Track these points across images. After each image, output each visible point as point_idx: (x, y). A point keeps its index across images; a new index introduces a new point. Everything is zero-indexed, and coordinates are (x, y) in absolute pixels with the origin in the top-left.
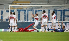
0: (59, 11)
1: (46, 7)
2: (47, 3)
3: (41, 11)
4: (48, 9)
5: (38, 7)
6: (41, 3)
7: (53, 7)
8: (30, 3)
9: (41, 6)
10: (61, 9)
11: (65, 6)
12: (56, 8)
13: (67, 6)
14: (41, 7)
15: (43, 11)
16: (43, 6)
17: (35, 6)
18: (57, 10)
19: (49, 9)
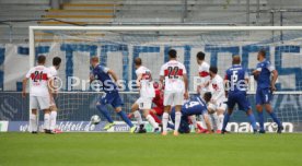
0: (224, 50)
1: (176, 35)
2: (179, 20)
3: (158, 49)
4: (184, 43)
5: (145, 35)
6: (158, 20)
7: (201, 35)
8: (112, 20)
9: (158, 32)
10: (233, 44)
11: (248, 33)
12: (214, 38)
13: (255, 31)
14: (158, 34)
15: (162, 49)
16: (163, 31)
17: (132, 31)
18: (217, 49)
19: (187, 43)
